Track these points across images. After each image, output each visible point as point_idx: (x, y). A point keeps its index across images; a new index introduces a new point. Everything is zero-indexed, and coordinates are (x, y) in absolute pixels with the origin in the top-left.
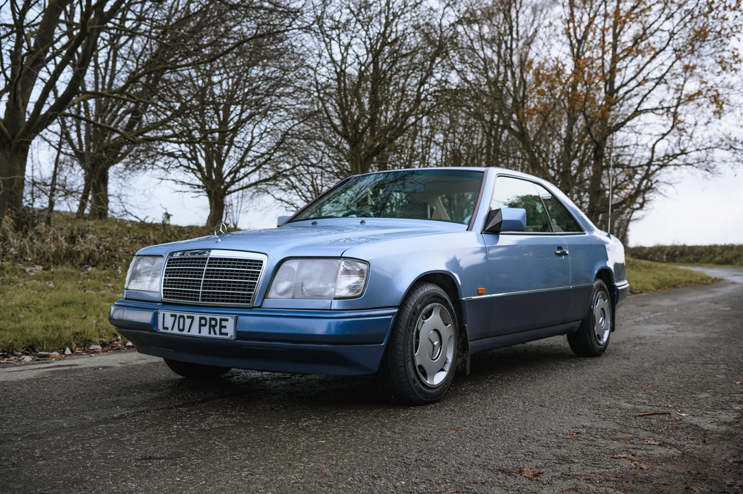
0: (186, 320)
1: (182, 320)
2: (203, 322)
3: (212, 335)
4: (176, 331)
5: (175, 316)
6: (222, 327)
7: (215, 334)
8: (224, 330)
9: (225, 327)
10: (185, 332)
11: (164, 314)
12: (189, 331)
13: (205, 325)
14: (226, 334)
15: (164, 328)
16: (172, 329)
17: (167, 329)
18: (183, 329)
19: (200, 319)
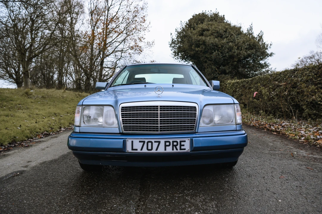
0: (154, 143)
1: (150, 144)
2: (168, 144)
3: (175, 151)
4: (145, 150)
5: (144, 142)
6: (181, 145)
7: (177, 150)
8: (182, 147)
9: (184, 145)
10: (154, 151)
11: (132, 142)
12: (157, 150)
13: (169, 145)
14: (185, 149)
15: (133, 149)
16: (141, 150)
17: (137, 150)
18: (152, 149)
19: (166, 142)
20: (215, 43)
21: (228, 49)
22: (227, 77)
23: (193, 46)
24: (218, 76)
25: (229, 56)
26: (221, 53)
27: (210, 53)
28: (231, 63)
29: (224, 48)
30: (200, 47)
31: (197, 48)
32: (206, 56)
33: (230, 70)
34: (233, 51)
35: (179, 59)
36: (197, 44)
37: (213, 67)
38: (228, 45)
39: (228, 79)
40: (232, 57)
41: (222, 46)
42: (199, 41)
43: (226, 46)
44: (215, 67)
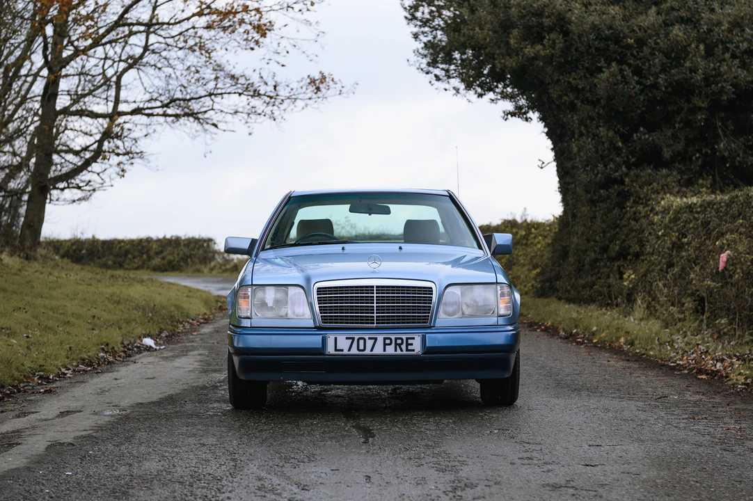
0: (367, 340)
1: (361, 342)
2: (388, 341)
3: (399, 352)
4: (354, 351)
5: (353, 339)
6: (408, 344)
7: (402, 350)
8: (410, 347)
9: (412, 344)
10: (368, 352)
11: (336, 338)
12: (372, 350)
13: (390, 344)
14: (414, 350)
15: (336, 350)
16: (349, 350)
17: (342, 350)
18: (364, 350)
19: (385, 339)
20: (610, 28)
21: (667, 56)
22: (663, 181)
23: (515, 32)
24: (626, 175)
25: (670, 84)
26: (637, 71)
27: (587, 69)
28: (682, 115)
29: (646, 50)
30: (545, 41)
31: (533, 44)
32: (569, 82)
33: (679, 147)
34: (688, 64)
35: (452, 81)
36: (532, 27)
37: (602, 131)
38: (667, 35)
39: (666, 189)
40: (683, 89)
41: (641, 43)
42: (539, 14)
43: (656, 43)
44: (611, 134)
